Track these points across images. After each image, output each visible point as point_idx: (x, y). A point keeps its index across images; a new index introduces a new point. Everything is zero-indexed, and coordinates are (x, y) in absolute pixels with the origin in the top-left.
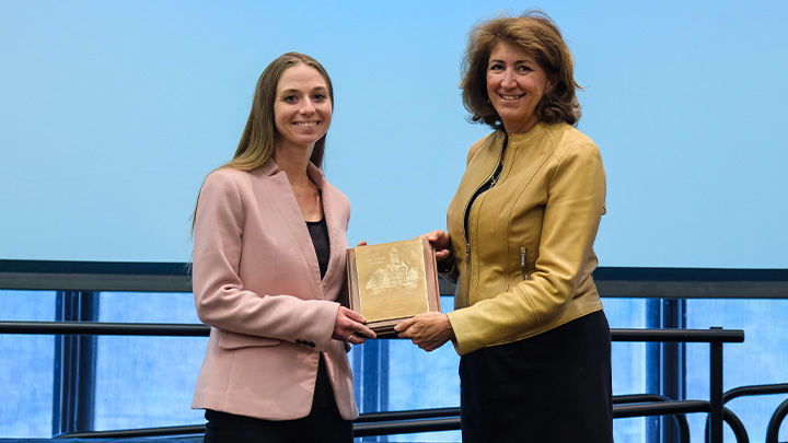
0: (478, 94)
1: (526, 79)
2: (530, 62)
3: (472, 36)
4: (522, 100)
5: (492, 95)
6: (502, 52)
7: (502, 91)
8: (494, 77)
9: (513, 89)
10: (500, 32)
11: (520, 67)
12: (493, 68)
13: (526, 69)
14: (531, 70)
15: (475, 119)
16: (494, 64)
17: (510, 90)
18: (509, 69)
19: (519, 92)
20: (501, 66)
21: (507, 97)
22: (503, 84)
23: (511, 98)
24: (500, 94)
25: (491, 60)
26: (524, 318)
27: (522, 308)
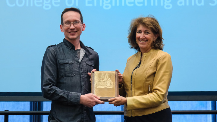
0: (133, 40)
1: (148, 36)
2: (149, 31)
3: (132, 23)
4: (147, 43)
5: (137, 40)
6: (141, 28)
7: (140, 39)
8: (138, 35)
9: (144, 39)
10: (140, 21)
11: (146, 32)
12: (138, 32)
13: (148, 33)
15: (132, 48)
16: (138, 31)
17: (143, 39)
18: (143, 33)
19: (146, 40)
20: (140, 32)
21: (142, 41)
22: (141, 37)
23: (143, 41)
24: (140, 40)
25: (137, 30)
26: (148, 102)
27: (148, 99)
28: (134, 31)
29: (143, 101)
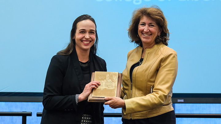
0: (134, 33)
1: (152, 29)
2: (154, 23)
4: (151, 37)
5: (140, 34)
6: (144, 19)
7: (144, 32)
8: (141, 28)
11: (150, 25)
12: (141, 25)
13: (152, 25)
14: (154, 26)
16: (142, 23)
17: (147, 33)
18: (147, 26)
19: (150, 33)
20: (144, 24)
21: (145, 35)
22: (144, 30)
23: (147, 35)
24: (143, 34)
25: (140, 22)
26: (149, 104)
27: (149, 101)
28: (136, 22)
29: (143, 103)
